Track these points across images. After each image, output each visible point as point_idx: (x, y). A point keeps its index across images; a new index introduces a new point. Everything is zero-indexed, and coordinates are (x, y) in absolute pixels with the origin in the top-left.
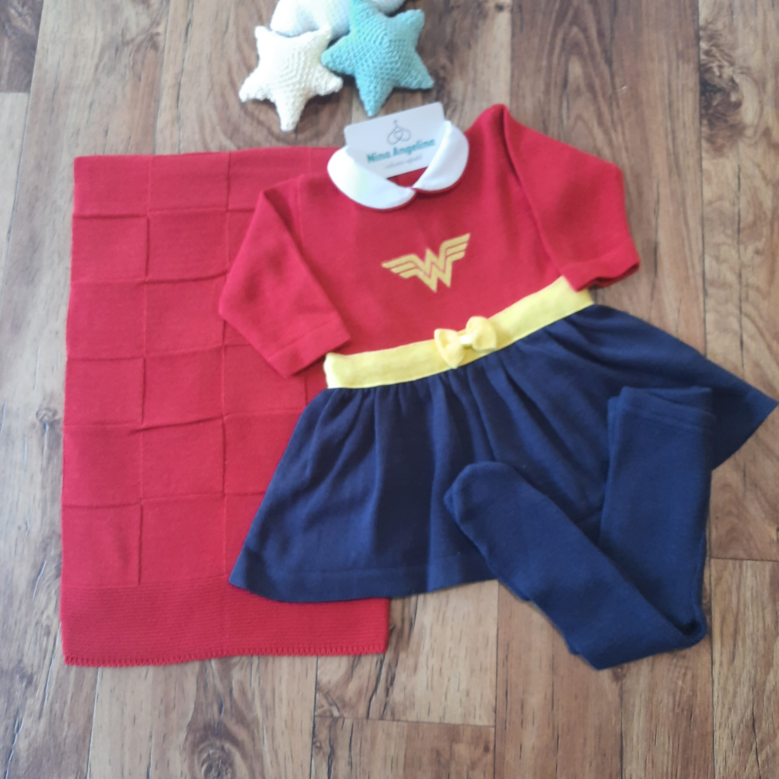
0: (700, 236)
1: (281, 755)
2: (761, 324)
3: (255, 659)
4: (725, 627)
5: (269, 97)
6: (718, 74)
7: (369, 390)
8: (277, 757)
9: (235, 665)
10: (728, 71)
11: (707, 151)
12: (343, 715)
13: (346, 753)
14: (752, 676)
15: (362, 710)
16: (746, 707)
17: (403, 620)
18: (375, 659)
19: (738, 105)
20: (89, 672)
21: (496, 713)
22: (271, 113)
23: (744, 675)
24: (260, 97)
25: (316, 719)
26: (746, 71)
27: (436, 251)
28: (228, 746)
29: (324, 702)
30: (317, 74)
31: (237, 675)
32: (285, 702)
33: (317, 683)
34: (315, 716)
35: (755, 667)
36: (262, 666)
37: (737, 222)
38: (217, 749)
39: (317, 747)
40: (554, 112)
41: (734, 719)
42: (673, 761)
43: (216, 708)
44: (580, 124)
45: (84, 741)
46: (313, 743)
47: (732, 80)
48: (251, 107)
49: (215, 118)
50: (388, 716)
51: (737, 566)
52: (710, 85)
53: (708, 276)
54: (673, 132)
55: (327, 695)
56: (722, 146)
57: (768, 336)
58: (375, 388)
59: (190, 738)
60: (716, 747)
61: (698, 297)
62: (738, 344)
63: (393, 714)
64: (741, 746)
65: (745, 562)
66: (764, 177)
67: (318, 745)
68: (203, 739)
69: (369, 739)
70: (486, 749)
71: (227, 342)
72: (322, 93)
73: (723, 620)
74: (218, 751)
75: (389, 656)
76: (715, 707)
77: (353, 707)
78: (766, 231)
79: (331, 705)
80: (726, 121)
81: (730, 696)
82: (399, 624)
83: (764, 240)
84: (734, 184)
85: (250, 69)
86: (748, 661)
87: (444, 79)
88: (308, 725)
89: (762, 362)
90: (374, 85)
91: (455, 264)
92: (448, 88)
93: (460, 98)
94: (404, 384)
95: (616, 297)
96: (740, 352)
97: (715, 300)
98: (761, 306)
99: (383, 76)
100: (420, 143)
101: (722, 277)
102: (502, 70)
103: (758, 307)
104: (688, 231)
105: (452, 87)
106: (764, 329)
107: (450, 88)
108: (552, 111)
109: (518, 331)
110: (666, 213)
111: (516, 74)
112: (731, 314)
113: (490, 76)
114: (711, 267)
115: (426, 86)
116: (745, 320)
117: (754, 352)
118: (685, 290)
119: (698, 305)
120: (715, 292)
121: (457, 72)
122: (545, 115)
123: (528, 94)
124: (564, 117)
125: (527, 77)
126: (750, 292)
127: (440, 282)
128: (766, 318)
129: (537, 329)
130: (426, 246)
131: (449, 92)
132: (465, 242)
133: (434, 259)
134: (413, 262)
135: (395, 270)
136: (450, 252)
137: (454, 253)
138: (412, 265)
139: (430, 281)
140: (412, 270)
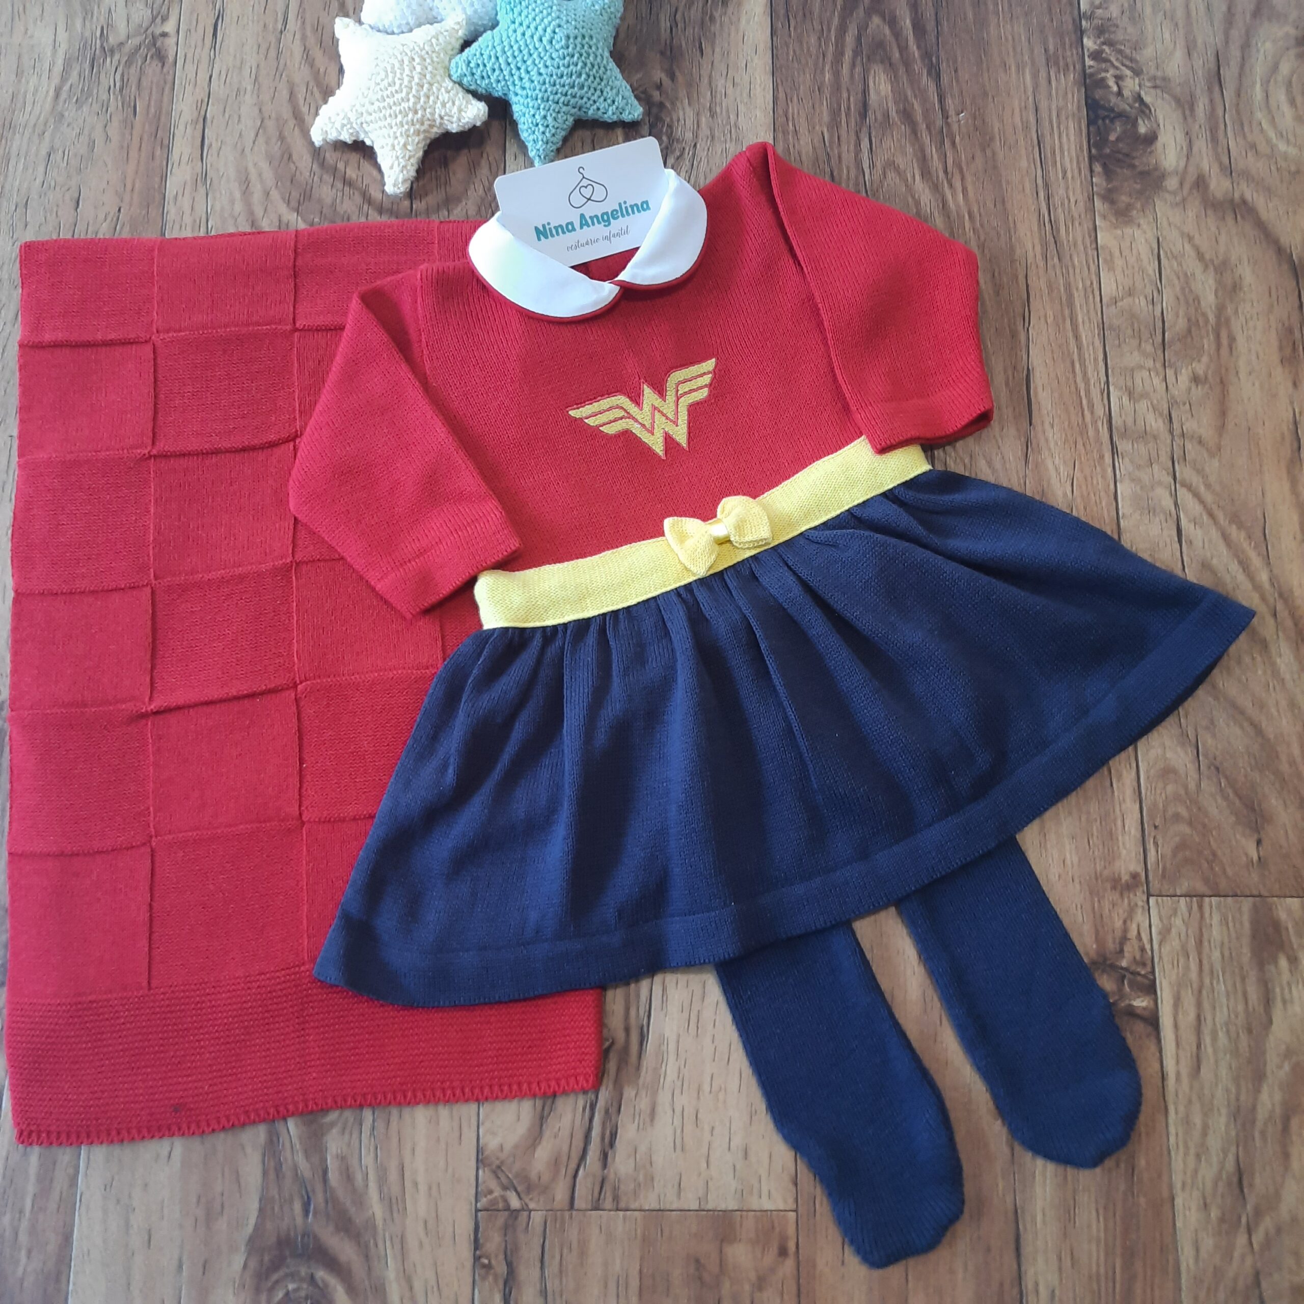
0: (1101, 357)
1: (418, 1285)
2: (1209, 498)
3: (367, 1114)
4: (1180, 1016)
5: (362, 137)
6: (1115, 89)
7: (555, 628)
8: (411, 1288)
9: (332, 1125)
10: (1131, 85)
11: (1104, 217)
12: (527, 1205)
13: (536, 1272)
14: (1233, 1097)
15: (560, 1193)
16: (1225, 1152)
17: (627, 1030)
18: (581, 1103)
19: (1151, 139)
20: (64, 1155)
21: (796, 1184)
22: (366, 166)
23: (1219, 1093)
24: (346, 137)
25: (480, 1214)
26: (1161, 84)
27: (661, 391)
28: (321, 1274)
29: (493, 1184)
30: (444, 96)
31: (334, 1144)
32: (423, 1188)
33: (479, 1150)
34: (477, 1211)
35: (1236, 1080)
36: (380, 1125)
37: (1159, 332)
38: (302, 1280)
39: (484, 1266)
40: (848, 157)
41: (1207, 1173)
42: (1107, 1254)
43: (298, 1207)
44: (891, 175)
45: (58, 1280)
46: (477, 1259)
47: (1139, 99)
48: (331, 157)
49: (269, 175)
50: (608, 1203)
51: (1195, 906)
52: (1104, 108)
53: (1117, 421)
54: (1047, 186)
55: (497, 1171)
56: (1129, 207)
58: (565, 625)
59: (252, 1264)
60: (1179, 1224)
61: (1102, 457)
62: (1174, 533)
63: (616, 1198)
64: (1222, 1220)
65: (1207, 899)
66: (1200, 256)
67: (486, 1261)
68: (276, 1265)
69: (575, 1245)
70: (783, 1252)
71: (299, 557)
72: (454, 128)
73: (1177, 1001)
74: (305, 1286)
75: (604, 1095)
76: (1173, 1153)
77: (545, 1190)
78: (1208, 344)
79: (505, 1188)
80: (1133, 167)
81: (1196, 1134)
82: (620, 1036)
83: (1205, 359)
84: (1151, 268)
85: (327, 93)
86: (1224, 1072)
87: (661, 105)
88: (465, 1226)
89: (1215, 562)
90: (543, 113)
91: (693, 409)
92: (668, 120)
93: (689, 135)
94: (615, 613)
95: (967, 461)
96: (1178, 546)
97: (1132, 461)
98: (1207, 469)
99: (557, 97)
100: (623, 206)
101: (1140, 422)
102: (758, 89)
103: (1203, 469)
104: (1080, 348)
105: (675, 118)
106: (1214, 507)
107: (671, 119)
108: (845, 156)
109: (807, 515)
110: (1042, 319)
111: (781, 95)
112: (1160, 483)
113: (738, 100)
114: (1121, 407)
115: (631, 116)
116: (1182, 493)
117: (1201, 544)
118: (1080, 446)
119: (1104, 471)
120: (1130, 446)
121: (682, 93)
122: (834, 162)
123: (803, 129)
124: (866, 166)
125: (800, 100)
126: (1189, 446)
127: (669, 440)
128: (1218, 488)
129: (838, 512)
130: (642, 380)
131: (670, 126)
132: (709, 373)
133: (658, 402)
134: (622, 408)
135: (591, 422)
136: (683, 389)
137: (691, 391)
138: (620, 413)
139: (652, 438)
140: (620, 421)
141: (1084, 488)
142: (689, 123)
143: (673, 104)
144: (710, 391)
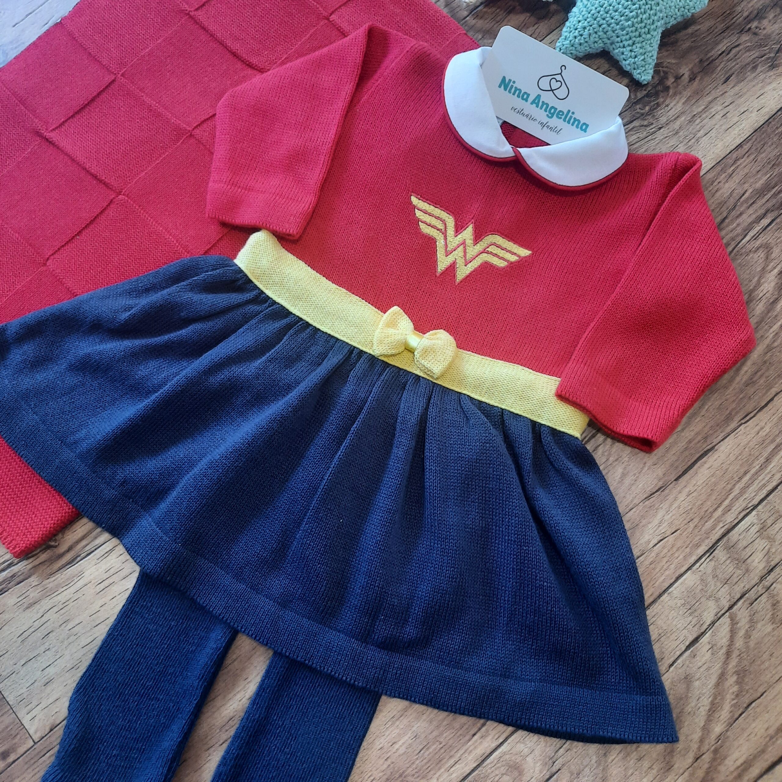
0: (769, 488)
2: (739, 643)
7: (268, 298)
21: (51, 730)
27: (478, 237)
40: (746, 219)
44: (761, 254)
53: (734, 535)
57: (733, 662)
58: (274, 303)
61: (698, 546)
62: (691, 638)
71: (196, 132)
87: (667, 89)
89: (697, 684)
90: (586, 24)
91: (486, 267)
92: (661, 100)
93: (663, 120)
94: (308, 325)
95: (611, 459)
96: (684, 649)
97: (715, 569)
98: (759, 626)
99: (602, 22)
100: (570, 114)
101: (748, 551)
102: (736, 132)
103: (756, 622)
104: (762, 467)
105: (667, 102)
106: (736, 653)
107: (664, 101)
108: (744, 216)
109: (476, 387)
110: (758, 428)
111: (746, 147)
112: (717, 600)
113: (716, 127)
114: (747, 530)
115: (639, 76)
116: (725, 620)
117: (700, 664)
118: (692, 525)
119: (691, 554)
120: (724, 559)
121: (687, 93)
122: (734, 213)
123: (737, 178)
124: (751, 234)
125: (755, 160)
126: (764, 598)
127: (452, 268)
128: (752, 644)
129: (496, 404)
130: (473, 221)
131: (658, 105)
132: (518, 256)
133: (469, 242)
134: (445, 224)
135: (418, 214)
136: (491, 249)
137: (496, 255)
138: (440, 226)
139: (444, 257)
140: (436, 231)
141: (665, 551)
142: (671, 113)
143: (675, 94)
144: (507, 266)
